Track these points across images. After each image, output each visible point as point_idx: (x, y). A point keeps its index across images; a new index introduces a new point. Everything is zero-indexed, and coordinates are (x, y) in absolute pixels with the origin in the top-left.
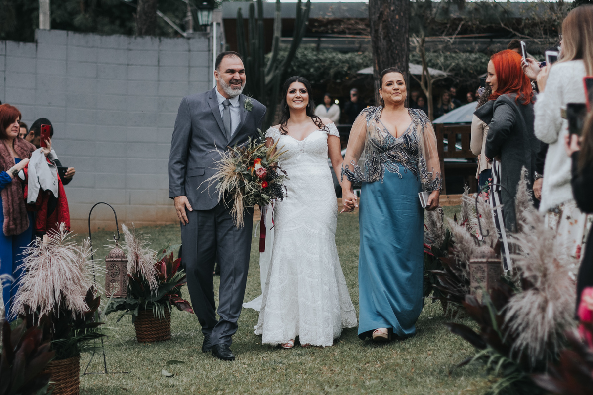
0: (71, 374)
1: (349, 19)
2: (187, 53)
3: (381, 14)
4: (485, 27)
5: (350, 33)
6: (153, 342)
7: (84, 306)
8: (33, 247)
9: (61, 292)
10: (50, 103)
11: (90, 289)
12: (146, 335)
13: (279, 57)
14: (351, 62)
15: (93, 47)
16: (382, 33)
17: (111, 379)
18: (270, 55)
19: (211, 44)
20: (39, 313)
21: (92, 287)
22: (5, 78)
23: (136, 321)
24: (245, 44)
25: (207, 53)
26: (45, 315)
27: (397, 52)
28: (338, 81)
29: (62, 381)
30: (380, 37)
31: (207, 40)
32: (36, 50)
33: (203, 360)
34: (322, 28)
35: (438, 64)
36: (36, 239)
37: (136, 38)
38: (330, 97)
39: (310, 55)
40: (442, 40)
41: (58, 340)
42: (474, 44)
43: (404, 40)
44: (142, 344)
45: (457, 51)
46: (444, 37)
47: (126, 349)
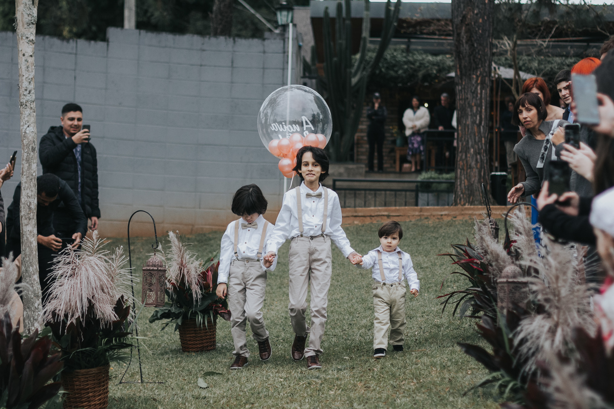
0: (100, 383)
1: (439, 20)
2: (262, 54)
3: (464, 17)
4: (581, 30)
5: (440, 35)
6: (197, 352)
7: (112, 315)
8: (65, 255)
9: (90, 301)
10: (120, 104)
11: (119, 298)
12: (190, 344)
13: (367, 58)
14: (441, 65)
15: (166, 47)
16: (465, 37)
17: (144, 389)
18: (358, 56)
19: (286, 45)
20: (67, 320)
21: (122, 297)
22: (75, 78)
23: (181, 329)
24: (332, 44)
25: (282, 55)
26: (72, 323)
27: (479, 57)
28: (426, 84)
29: (90, 390)
30: (462, 41)
31: (282, 42)
32: (108, 50)
33: (242, 372)
34: (411, 29)
35: (531, 68)
36: (67, 247)
37: (209, 38)
38: (418, 100)
39: (399, 56)
40: (535, 43)
41: (84, 349)
42: (569, 48)
43: (487, 44)
44: (186, 353)
45: (550, 55)
46: (537, 40)
47: (169, 358)
